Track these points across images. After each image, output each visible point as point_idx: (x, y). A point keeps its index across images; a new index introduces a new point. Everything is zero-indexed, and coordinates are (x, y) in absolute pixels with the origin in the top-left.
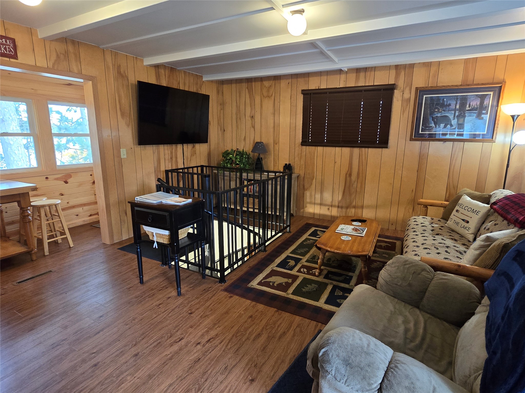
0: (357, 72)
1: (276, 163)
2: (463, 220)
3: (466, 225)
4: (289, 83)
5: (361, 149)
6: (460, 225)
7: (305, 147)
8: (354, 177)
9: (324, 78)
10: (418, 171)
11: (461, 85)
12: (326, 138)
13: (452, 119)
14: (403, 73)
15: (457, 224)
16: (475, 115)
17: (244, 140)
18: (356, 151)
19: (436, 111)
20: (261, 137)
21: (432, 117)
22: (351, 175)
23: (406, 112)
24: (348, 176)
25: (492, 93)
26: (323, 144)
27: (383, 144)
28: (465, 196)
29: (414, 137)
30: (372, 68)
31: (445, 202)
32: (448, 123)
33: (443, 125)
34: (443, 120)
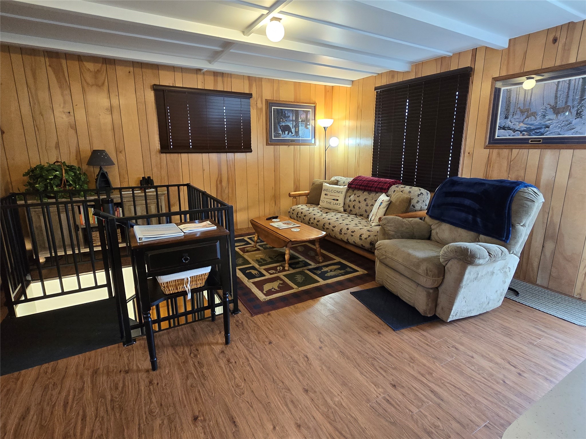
0: (214, 76)
1: (124, 178)
2: (334, 199)
3: (337, 202)
4: (129, 72)
5: (227, 154)
6: (332, 203)
7: (165, 155)
8: (224, 184)
9: (178, 75)
10: (274, 171)
11: (294, 102)
12: (191, 144)
13: (292, 128)
14: (254, 85)
15: (330, 203)
16: (304, 125)
17: (56, 147)
18: (223, 156)
19: (281, 121)
20: (91, 144)
21: (280, 125)
22: (222, 181)
23: (261, 120)
24: (218, 183)
25: (311, 110)
26: (188, 151)
27: (247, 148)
28: (325, 184)
29: (270, 142)
30: (228, 74)
31: (307, 192)
32: (290, 130)
33: (287, 132)
34: (286, 129)
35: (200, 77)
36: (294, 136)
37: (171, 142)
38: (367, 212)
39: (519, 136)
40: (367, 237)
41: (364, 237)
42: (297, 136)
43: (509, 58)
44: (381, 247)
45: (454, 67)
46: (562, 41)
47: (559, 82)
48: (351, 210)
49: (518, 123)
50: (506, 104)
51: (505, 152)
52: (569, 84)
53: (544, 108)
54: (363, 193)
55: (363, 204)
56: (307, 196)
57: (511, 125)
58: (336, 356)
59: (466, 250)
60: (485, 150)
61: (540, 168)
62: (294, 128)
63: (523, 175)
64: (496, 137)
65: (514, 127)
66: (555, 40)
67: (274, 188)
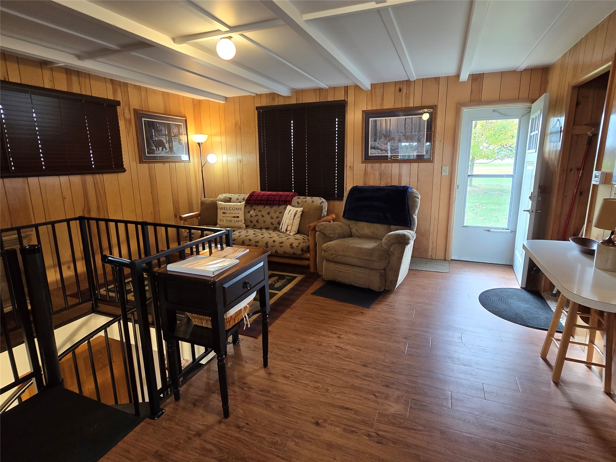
0: (67, 74)
2: (234, 217)
3: (238, 219)
5: (94, 176)
6: (233, 221)
7: (1, 180)
8: (94, 213)
11: (165, 114)
12: (43, 163)
13: (165, 143)
14: (119, 91)
15: (231, 221)
16: (177, 140)
18: (89, 178)
19: (154, 135)
21: (152, 140)
22: (90, 212)
23: (131, 133)
24: (86, 213)
25: (182, 124)
26: (39, 172)
27: (119, 167)
28: (220, 202)
29: (142, 159)
30: (85, 73)
31: (197, 213)
32: (164, 147)
33: (161, 148)
34: (160, 144)
35: (47, 73)
36: (168, 152)
37: (12, 161)
38: (273, 225)
39: (385, 154)
40: (298, 244)
41: (295, 245)
42: (171, 153)
43: (372, 97)
44: (329, 249)
45: (330, 99)
46: (404, 91)
47: (406, 118)
48: (255, 225)
49: (383, 145)
50: (374, 130)
51: (377, 165)
52: (412, 120)
53: (399, 135)
54: (264, 207)
55: (267, 218)
56: (198, 217)
57: (379, 146)
58: (356, 337)
59: (404, 235)
60: (363, 164)
61: (400, 176)
62: (168, 144)
63: (390, 181)
64: (370, 155)
65: (381, 147)
66: (400, 90)
67: (153, 214)
